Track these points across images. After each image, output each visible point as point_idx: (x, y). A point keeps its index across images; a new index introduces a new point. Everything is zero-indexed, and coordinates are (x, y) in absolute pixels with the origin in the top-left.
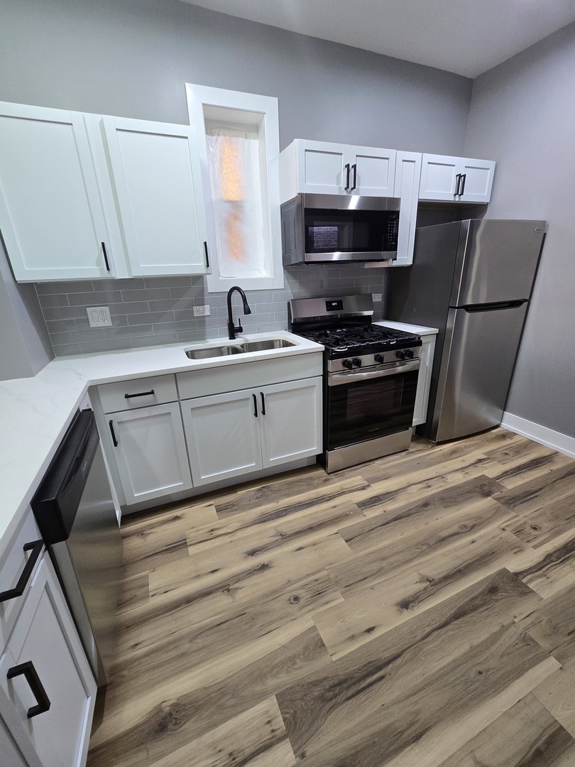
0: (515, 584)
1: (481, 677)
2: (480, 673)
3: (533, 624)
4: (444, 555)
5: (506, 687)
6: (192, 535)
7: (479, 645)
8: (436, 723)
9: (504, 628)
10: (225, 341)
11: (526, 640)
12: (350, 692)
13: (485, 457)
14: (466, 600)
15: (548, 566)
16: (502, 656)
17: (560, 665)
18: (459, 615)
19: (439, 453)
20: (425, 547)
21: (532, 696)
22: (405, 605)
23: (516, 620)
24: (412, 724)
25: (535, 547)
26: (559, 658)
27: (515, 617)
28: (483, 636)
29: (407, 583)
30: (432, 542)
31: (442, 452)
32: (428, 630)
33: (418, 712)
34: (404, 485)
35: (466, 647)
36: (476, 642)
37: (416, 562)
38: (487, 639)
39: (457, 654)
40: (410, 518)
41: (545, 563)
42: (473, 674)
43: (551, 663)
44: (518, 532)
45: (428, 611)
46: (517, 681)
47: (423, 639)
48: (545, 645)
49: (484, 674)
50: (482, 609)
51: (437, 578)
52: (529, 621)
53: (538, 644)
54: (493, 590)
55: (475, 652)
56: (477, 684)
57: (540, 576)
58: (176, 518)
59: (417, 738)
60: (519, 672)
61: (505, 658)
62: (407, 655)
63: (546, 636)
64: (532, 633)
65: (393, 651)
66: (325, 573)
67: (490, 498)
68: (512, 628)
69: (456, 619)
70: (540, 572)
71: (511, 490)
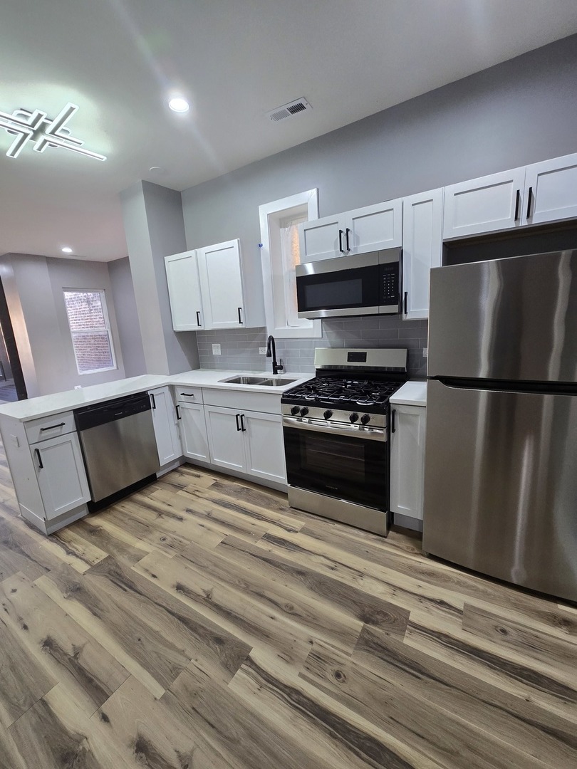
0: (237, 658)
1: (136, 641)
2: (139, 640)
3: (193, 675)
4: (242, 600)
5: (132, 657)
6: (190, 488)
7: (161, 636)
8: (104, 622)
9: (182, 652)
10: (269, 374)
11: (175, 671)
12: (115, 580)
13: (461, 608)
14: (200, 623)
15: (278, 690)
16: (156, 653)
17: (158, 698)
18: (183, 620)
19: (409, 562)
20: (243, 586)
21: (128, 676)
22: (179, 588)
23: (192, 661)
24: (102, 610)
25: (301, 675)
26: (164, 697)
27: (196, 660)
28: (170, 638)
29: (199, 583)
30: (254, 589)
31: (418, 564)
32: (164, 604)
33: (108, 611)
34: (319, 552)
35: (157, 628)
36: (163, 634)
37: (223, 584)
38: (168, 641)
39: (151, 624)
40: (274, 568)
41: (282, 687)
42: (138, 635)
43: (160, 691)
44: (318, 657)
45: (178, 601)
46: (139, 665)
47: (156, 603)
48: (176, 685)
49: (139, 642)
50: (196, 635)
51: (213, 600)
52: (196, 672)
53: (174, 679)
54: (219, 641)
55: (156, 635)
56: (131, 639)
57: (257, 681)
58: (199, 476)
59: (95, 614)
60: (146, 665)
61: (155, 655)
62: (142, 598)
63: (185, 687)
64: (183, 674)
65: (143, 591)
66: (188, 542)
67: (362, 624)
68: (185, 659)
69: (179, 619)
70: (264, 682)
71: (405, 645)
